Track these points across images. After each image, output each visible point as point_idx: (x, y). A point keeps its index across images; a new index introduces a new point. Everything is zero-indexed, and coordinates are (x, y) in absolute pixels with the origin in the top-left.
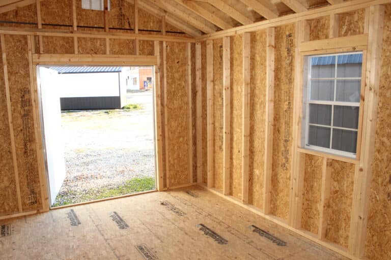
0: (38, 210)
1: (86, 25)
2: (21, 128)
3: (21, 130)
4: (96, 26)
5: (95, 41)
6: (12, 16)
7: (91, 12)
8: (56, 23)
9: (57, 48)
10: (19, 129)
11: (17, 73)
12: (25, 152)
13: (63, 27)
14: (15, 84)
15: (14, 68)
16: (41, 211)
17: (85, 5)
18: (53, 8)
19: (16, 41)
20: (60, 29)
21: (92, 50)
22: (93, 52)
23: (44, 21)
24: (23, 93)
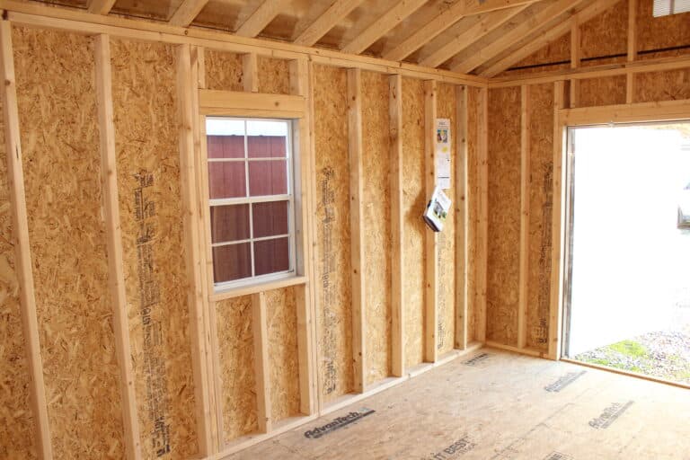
0: (542, 353)
1: (659, 48)
2: (540, 223)
3: (540, 226)
4: (679, 44)
5: (674, 75)
6: (542, 57)
7: (671, 19)
8: (606, 53)
9: (603, 97)
10: (538, 224)
11: (542, 140)
12: (541, 261)
13: (615, 59)
14: (538, 156)
15: (539, 131)
16: (545, 355)
17: (660, 9)
18: (601, 30)
19: (544, 92)
20: (610, 62)
21: (667, 93)
22: (667, 96)
23: (586, 53)
24: (547, 169)
